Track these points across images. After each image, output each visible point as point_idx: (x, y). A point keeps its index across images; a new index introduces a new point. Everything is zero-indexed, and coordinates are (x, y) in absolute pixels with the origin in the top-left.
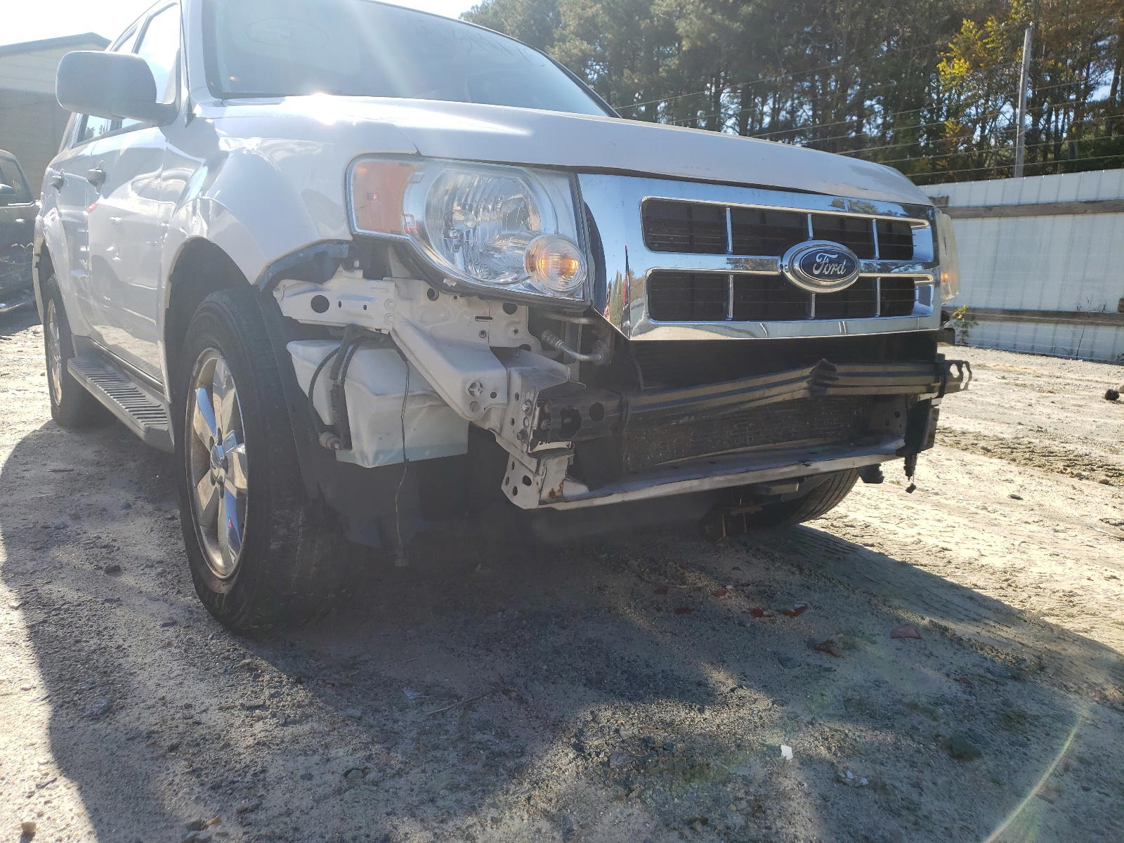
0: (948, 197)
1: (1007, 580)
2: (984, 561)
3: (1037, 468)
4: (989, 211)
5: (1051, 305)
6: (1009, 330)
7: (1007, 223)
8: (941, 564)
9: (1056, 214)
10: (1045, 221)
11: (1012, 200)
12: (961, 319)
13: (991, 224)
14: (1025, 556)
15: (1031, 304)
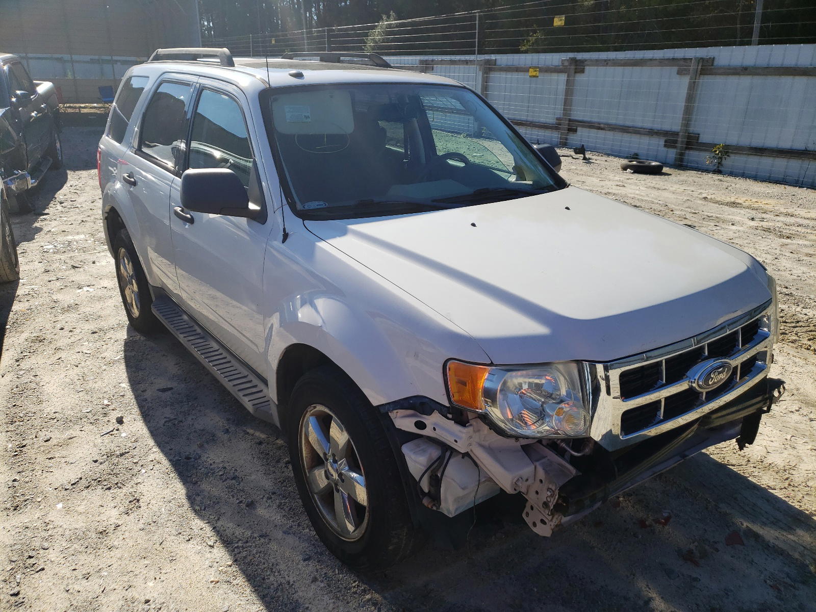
0: (714, 58)
1: (787, 479)
2: (769, 460)
3: (790, 344)
4: (745, 70)
5: (786, 144)
6: (753, 162)
7: (758, 80)
8: (744, 463)
9: (795, 75)
10: (787, 80)
11: (762, 62)
12: (718, 154)
13: (746, 80)
14: (794, 452)
15: (771, 143)
